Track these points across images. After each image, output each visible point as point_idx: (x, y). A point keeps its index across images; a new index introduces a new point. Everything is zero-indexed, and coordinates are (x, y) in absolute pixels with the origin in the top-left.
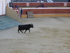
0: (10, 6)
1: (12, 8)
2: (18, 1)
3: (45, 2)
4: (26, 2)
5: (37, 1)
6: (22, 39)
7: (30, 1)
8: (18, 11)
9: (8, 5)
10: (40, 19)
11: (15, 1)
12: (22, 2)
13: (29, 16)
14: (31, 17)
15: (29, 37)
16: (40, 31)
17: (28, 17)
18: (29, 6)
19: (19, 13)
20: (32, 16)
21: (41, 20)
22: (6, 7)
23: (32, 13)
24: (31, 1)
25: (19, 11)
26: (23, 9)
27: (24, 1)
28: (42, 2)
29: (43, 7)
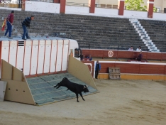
0: (77, 55)
1: (79, 59)
2: (93, 47)
3: (144, 50)
4: (108, 48)
5: (128, 49)
6: (96, 120)
7: (115, 48)
8: (91, 65)
9: (72, 52)
10: (133, 83)
11: (86, 47)
12: (101, 48)
13: (111, 77)
14: (115, 77)
15: (110, 116)
16: (132, 107)
17: (109, 78)
18: (114, 58)
19: (93, 68)
20: (118, 77)
21: (134, 86)
22: (69, 57)
23: (118, 71)
24: (118, 49)
25: (93, 65)
26: (100, 62)
27: (104, 48)
28: (138, 50)
29: (139, 60)
